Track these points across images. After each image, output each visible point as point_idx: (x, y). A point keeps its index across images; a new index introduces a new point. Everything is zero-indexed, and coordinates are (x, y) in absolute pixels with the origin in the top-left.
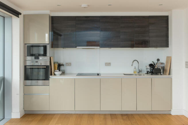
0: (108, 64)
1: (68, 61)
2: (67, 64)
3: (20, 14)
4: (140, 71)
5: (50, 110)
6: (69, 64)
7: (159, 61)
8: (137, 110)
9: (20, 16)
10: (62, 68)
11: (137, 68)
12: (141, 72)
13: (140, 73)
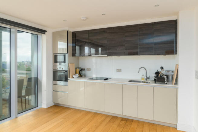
0: (119, 70)
1: (88, 67)
2: (87, 69)
3: (46, 31)
4: (147, 78)
5: (69, 105)
6: (89, 69)
7: (163, 69)
8: (138, 117)
9: (46, 33)
10: (83, 72)
11: (145, 75)
12: (149, 79)
13: (147, 79)
